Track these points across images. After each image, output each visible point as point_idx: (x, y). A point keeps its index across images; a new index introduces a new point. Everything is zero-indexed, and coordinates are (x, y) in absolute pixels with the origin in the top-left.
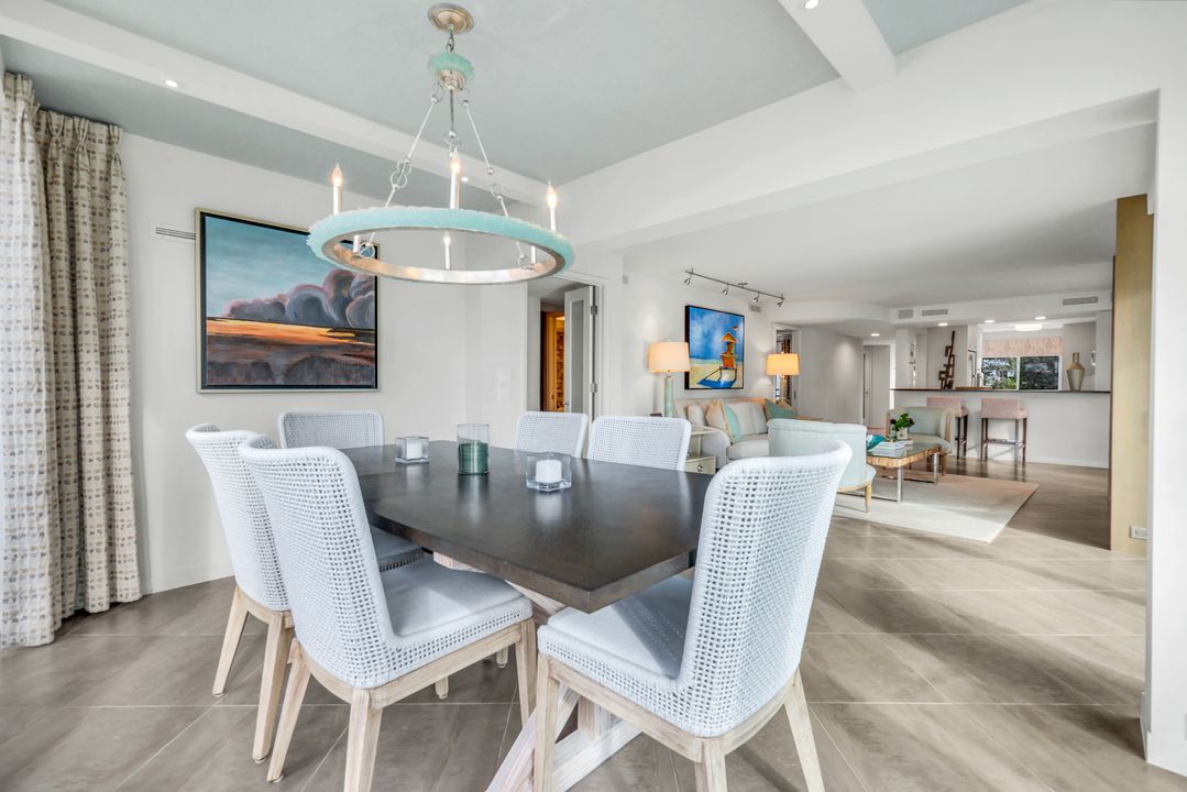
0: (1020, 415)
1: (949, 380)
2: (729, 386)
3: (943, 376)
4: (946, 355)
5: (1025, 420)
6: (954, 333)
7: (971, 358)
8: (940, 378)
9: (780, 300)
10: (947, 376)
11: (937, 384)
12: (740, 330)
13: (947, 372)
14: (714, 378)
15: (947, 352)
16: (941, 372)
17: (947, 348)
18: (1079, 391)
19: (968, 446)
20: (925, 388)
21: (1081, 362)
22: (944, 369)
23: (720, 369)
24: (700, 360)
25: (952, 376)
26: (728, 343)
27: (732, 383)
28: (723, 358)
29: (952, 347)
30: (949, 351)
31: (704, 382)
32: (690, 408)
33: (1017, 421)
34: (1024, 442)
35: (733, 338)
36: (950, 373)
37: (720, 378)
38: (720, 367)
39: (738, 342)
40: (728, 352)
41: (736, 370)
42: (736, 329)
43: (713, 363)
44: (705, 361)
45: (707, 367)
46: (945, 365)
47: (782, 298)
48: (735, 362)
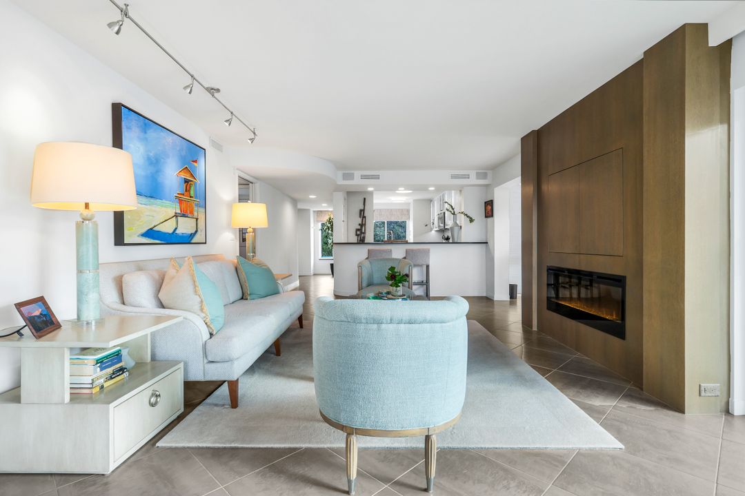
1: (362, 235)
2: (189, 240)
3: (358, 233)
4: (360, 217)
6: (365, 199)
8: (357, 235)
10: (362, 233)
11: (354, 239)
12: (200, 166)
13: (360, 230)
14: (167, 228)
15: (360, 214)
16: (357, 230)
17: (361, 211)
22: (359, 227)
23: (176, 216)
25: (364, 233)
26: (186, 182)
27: (193, 235)
28: (181, 201)
29: (364, 210)
30: (362, 214)
31: (150, 233)
32: (126, 278)
33: (427, 267)
35: (192, 176)
36: (363, 231)
37: (176, 229)
38: (176, 213)
39: (198, 181)
40: (186, 194)
41: (197, 219)
42: (195, 161)
43: (165, 207)
44: (152, 200)
45: (155, 211)
46: (359, 224)
47: (254, 133)
48: (196, 209)
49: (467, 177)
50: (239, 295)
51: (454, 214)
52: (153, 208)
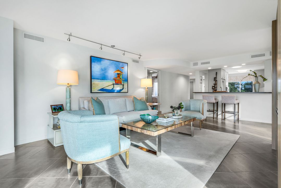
0: (236, 102)
2: (119, 92)
3: (213, 88)
4: (214, 81)
5: (238, 104)
6: (217, 73)
7: (223, 82)
8: (213, 89)
9: (140, 56)
10: (215, 88)
11: (211, 91)
13: (214, 86)
14: (109, 88)
15: (214, 79)
16: (213, 87)
17: (215, 78)
18: (258, 92)
19: (218, 114)
20: (208, 92)
21: (259, 81)
22: (214, 85)
24: (100, 80)
25: (216, 88)
26: (118, 74)
27: (121, 90)
28: (115, 80)
29: (216, 78)
30: (215, 79)
31: (102, 89)
33: (235, 104)
34: (238, 112)
35: (121, 72)
36: (216, 87)
37: (113, 88)
38: (113, 84)
39: (124, 73)
40: (118, 78)
41: (123, 85)
42: (123, 68)
43: (109, 82)
44: (103, 81)
45: (104, 83)
46: (214, 84)
47: (140, 55)
48: (122, 82)
49: (264, 55)
50: (132, 109)
51: (256, 77)
52: (103, 82)
